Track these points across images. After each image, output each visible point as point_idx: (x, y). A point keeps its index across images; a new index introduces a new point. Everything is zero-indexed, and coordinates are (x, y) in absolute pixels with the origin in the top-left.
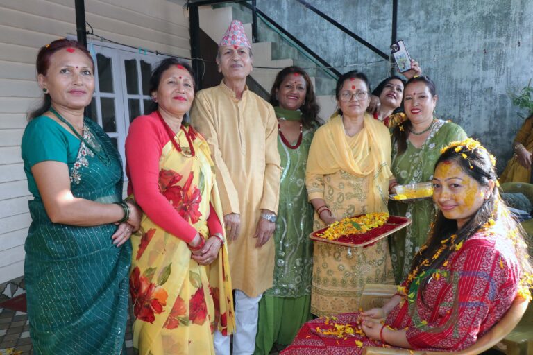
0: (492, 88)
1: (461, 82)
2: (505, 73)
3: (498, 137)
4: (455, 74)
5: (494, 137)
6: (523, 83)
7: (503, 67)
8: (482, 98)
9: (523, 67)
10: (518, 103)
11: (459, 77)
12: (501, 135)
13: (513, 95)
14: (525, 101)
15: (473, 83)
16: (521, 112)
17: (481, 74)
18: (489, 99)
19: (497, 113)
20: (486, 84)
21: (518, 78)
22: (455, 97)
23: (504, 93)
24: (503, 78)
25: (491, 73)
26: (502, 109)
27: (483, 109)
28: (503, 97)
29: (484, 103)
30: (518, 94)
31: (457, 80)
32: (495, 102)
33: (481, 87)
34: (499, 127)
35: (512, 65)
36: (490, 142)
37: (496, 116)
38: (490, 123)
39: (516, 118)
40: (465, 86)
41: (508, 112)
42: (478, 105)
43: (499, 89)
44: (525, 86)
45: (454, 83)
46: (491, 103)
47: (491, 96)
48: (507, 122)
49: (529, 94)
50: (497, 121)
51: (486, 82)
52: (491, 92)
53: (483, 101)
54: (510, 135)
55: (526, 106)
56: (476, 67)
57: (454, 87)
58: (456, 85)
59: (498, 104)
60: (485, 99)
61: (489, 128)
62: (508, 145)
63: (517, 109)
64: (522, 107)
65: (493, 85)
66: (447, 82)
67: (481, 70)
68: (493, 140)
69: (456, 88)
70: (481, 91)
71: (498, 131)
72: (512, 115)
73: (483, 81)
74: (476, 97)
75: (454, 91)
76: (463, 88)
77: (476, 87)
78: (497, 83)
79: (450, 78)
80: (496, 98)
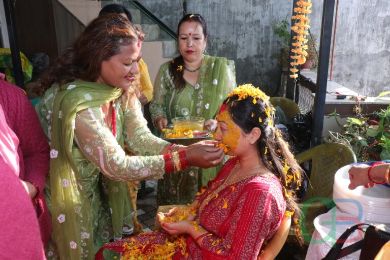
0: (259, 20)
1: (238, 15)
2: (269, 9)
3: (264, 59)
4: (233, 9)
5: (261, 59)
6: (281, 18)
7: (267, 4)
8: (253, 28)
9: (281, 5)
10: (278, 33)
11: (236, 11)
12: (266, 57)
13: (274, 27)
14: (282, 31)
15: (246, 16)
16: (280, 40)
17: (251, 9)
18: (258, 29)
19: (263, 40)
20: (256, 17)
21: (277, 13)
22: (233, 27)
23: (268, 25)
24: (267, 13)
25: (259, 9)
26: (267, 37)
27: (253, 37)
28: (267, 28)
29: (254, 33)
30: (278, 26)
31: (234, 13)
32: (262, 31)
33: (252, 19)
34: (264, 51)
35: (274, 2)
36: (258, 63)
37: (262, 43)
38: (258, 48)
39: (276, 44)
40: (240, 18)
41: (271, 40)
42: (250, 33)
43: (265, 22)
44: (283, 19)
45: (233, 16)
46: (259, 32)
47: (259, 27)
48: (270, 48)
49: (285, 26)
50: (263, 47)
51: (256, 15)
52: (259, 23)
53: (253, 30)
54: (272, 57)
55: (283, 36)
56: (248, 3)
57: (232, 19)
58: (234, 17)
59: (264, 33)
60: (255, 29)
61: (258, 52)
62: (271, 65)
63: (277, 38)
64: (280, 36)
65: (260, 18)
66: (227, 15)
67: (252, 6)
68: (260, 61)
69: (234, 20)
70: (252, 23)
71: (264, 54)
72: (273, 42)
73: (253, 15)
74: (248, 27)
75: (232, 22)
76: (239, 19)
77: (248, 20)
78: (263, 17)
79: (230, 12)
80: (262, 29)
